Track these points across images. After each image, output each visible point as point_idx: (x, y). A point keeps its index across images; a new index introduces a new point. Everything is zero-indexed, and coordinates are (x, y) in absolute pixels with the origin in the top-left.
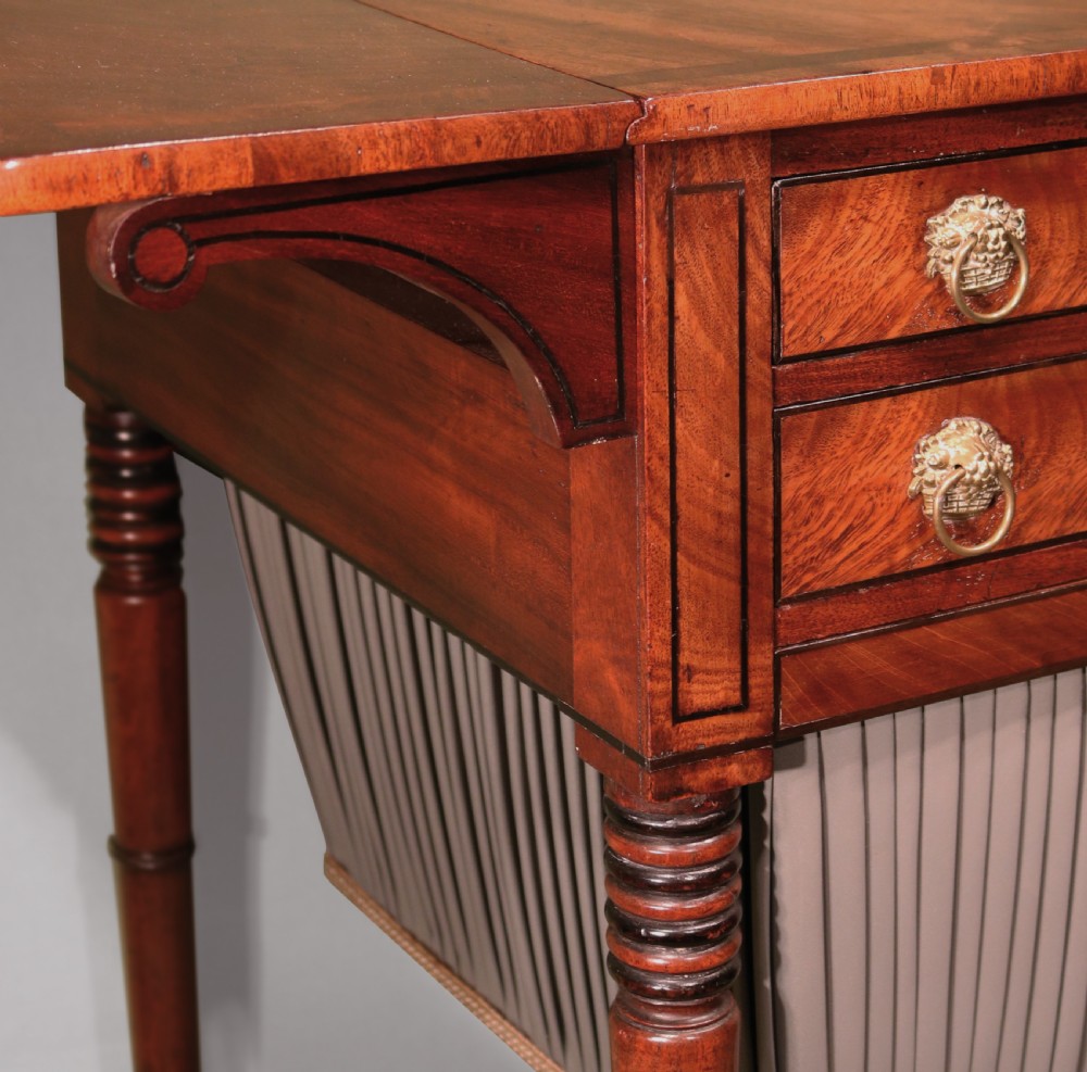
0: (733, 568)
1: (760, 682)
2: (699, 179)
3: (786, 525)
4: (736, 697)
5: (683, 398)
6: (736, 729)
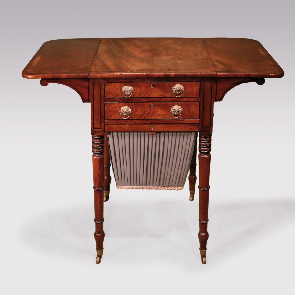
0: (100, 116)
1: (103, 127)
2: (96, 81)
3: (105, 113)
4: (100, 127)
5: (95, 100)
6: (100, 130)
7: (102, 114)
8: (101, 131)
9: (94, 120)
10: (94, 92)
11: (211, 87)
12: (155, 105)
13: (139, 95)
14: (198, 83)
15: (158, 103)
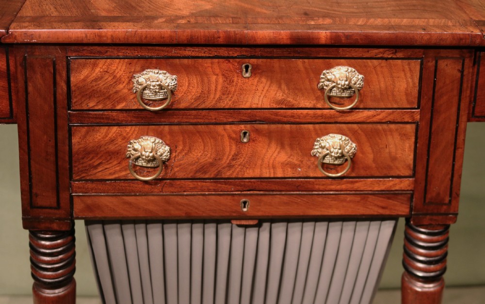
0: (53, 167)
1: (64, 202)
2: (37, 54)
3: (74, 158)
5: (33, 117)
6: (55, 214)
7: (60, 163)
8: (57, 216)
9: (34, 181)
10: (30, 89)
11: (459, 75)
12: (258, 132)
13: (197, 99)
14: (416, 65)
15: (266, 126)
